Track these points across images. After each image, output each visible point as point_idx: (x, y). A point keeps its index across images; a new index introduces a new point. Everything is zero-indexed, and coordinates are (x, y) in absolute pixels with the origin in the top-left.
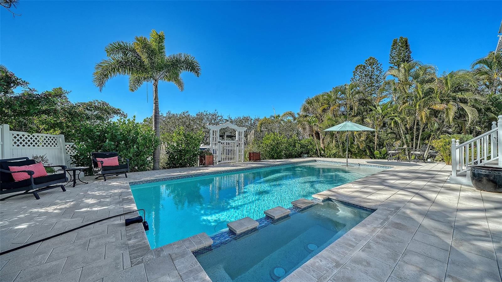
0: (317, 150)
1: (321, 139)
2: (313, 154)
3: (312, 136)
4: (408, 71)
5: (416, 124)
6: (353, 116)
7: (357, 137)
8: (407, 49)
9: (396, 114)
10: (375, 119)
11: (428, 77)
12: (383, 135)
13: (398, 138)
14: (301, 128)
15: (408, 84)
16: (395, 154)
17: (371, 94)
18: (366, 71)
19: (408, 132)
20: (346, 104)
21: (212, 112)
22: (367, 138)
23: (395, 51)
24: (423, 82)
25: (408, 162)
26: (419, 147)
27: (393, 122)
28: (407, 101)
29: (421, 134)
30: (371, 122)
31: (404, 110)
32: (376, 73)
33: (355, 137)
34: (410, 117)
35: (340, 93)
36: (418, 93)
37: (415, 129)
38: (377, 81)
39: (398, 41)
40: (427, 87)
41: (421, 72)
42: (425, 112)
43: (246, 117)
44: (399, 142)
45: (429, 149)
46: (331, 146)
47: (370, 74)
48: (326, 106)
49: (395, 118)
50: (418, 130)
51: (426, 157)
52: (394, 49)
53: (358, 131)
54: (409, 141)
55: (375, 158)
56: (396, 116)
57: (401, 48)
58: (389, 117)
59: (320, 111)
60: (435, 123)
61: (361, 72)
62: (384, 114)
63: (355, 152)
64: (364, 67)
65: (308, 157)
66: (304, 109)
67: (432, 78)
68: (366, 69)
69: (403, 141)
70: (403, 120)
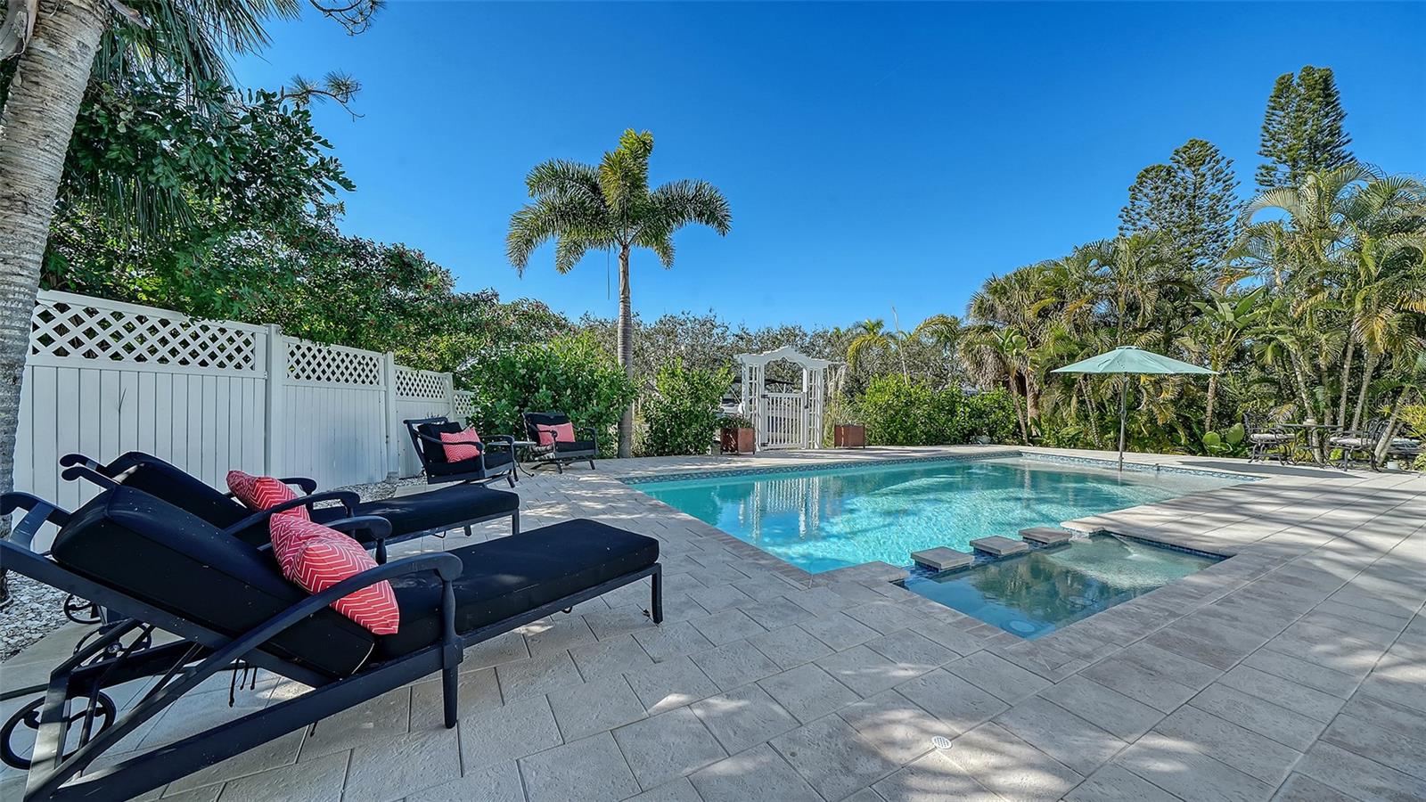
0: (1018, 425)
1: (1030, 395)
2: (1007, 437)
3: (1006, 384)
4: (1328, 196)
5: (1350, 354)
6: (1136, 330)
7: (1148, 393)
8: (1327, 105)
9: (1283, 326)
10: (1209, 338)
11: (1399, 214)
12: (1233, 387)
13: (1285, 392)
14: (967, 363)
15: (1330, 235)
16: (1275, 443)
17: (1192, 257)
18: (1175, 186)
19: (1320, 377)
20: (1116, 296)
21: (701, 314)
22: (1181, 395)
23: (1282, 114)
24: (1379, 230)
25: (1318, 469)
26: (1360, 424)
27: (1272, 349)
28: (1322, 288)
29: (1369, 386)
30: (1195, 348)
31: (1311, 314)
32: (1211, 190)
33: (1143, 390)
34: (1331, 336)
35: (1095, 261)
36: (1363, 263)
37: (1347, 372)
38: (1214, 216)
39: (1296, 80)
40: (1394, 244)
41: (1377, 197)
42: (1384, 322)
43: (790, 327)
44: (1287, 410)
45: (1393, 431)
46: (1064, 414)
47: (1190, 193)
48: (1049, 301)
49: (1279, 337)
50: (1357, 372)
51: (1382, 455)
52: (1278, 106)
53: (1151, 375)
54: (1322, 405)
55: (1205, 454)
56: (1282, 332)
57: (1305, 104)
58: (1257, 335)
59: (1030, 314)
60: (1417, 355)
61: (1157, 188)
62: (1241, 326)
63: (1139, 434)
64: (1169, 173)
65: (992, 442)
66: (979, 307)
67: (1415, 218)
68: (1174, 177)
69: (1301, 407)
70: (1304, 342)
